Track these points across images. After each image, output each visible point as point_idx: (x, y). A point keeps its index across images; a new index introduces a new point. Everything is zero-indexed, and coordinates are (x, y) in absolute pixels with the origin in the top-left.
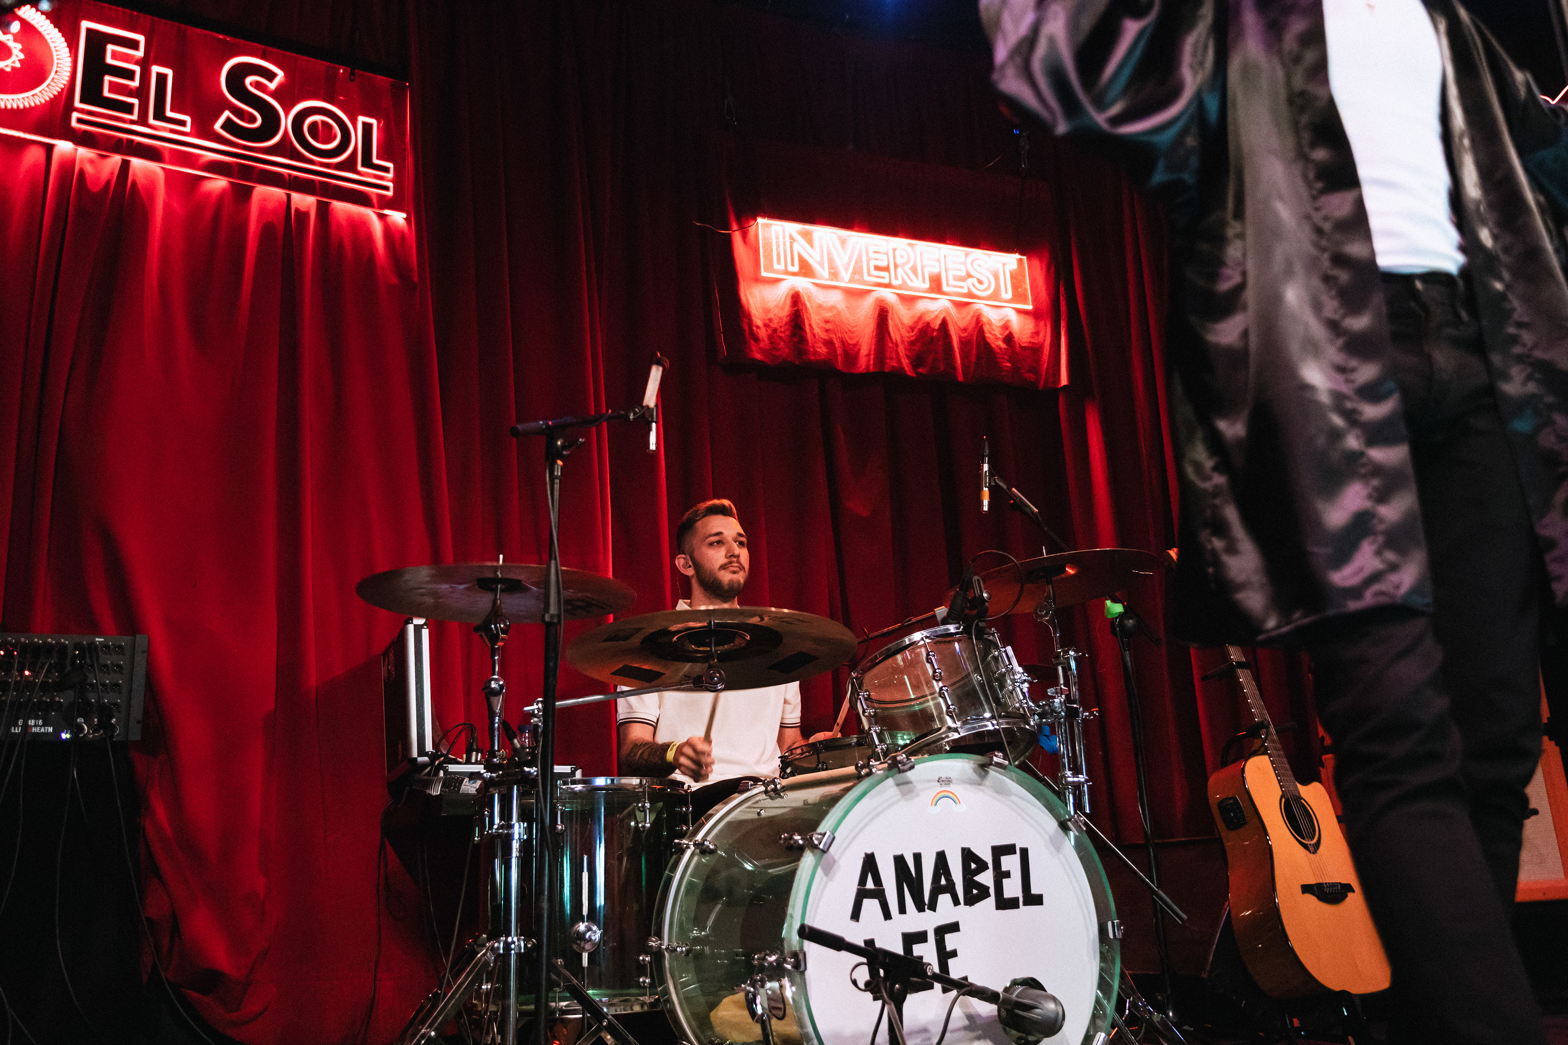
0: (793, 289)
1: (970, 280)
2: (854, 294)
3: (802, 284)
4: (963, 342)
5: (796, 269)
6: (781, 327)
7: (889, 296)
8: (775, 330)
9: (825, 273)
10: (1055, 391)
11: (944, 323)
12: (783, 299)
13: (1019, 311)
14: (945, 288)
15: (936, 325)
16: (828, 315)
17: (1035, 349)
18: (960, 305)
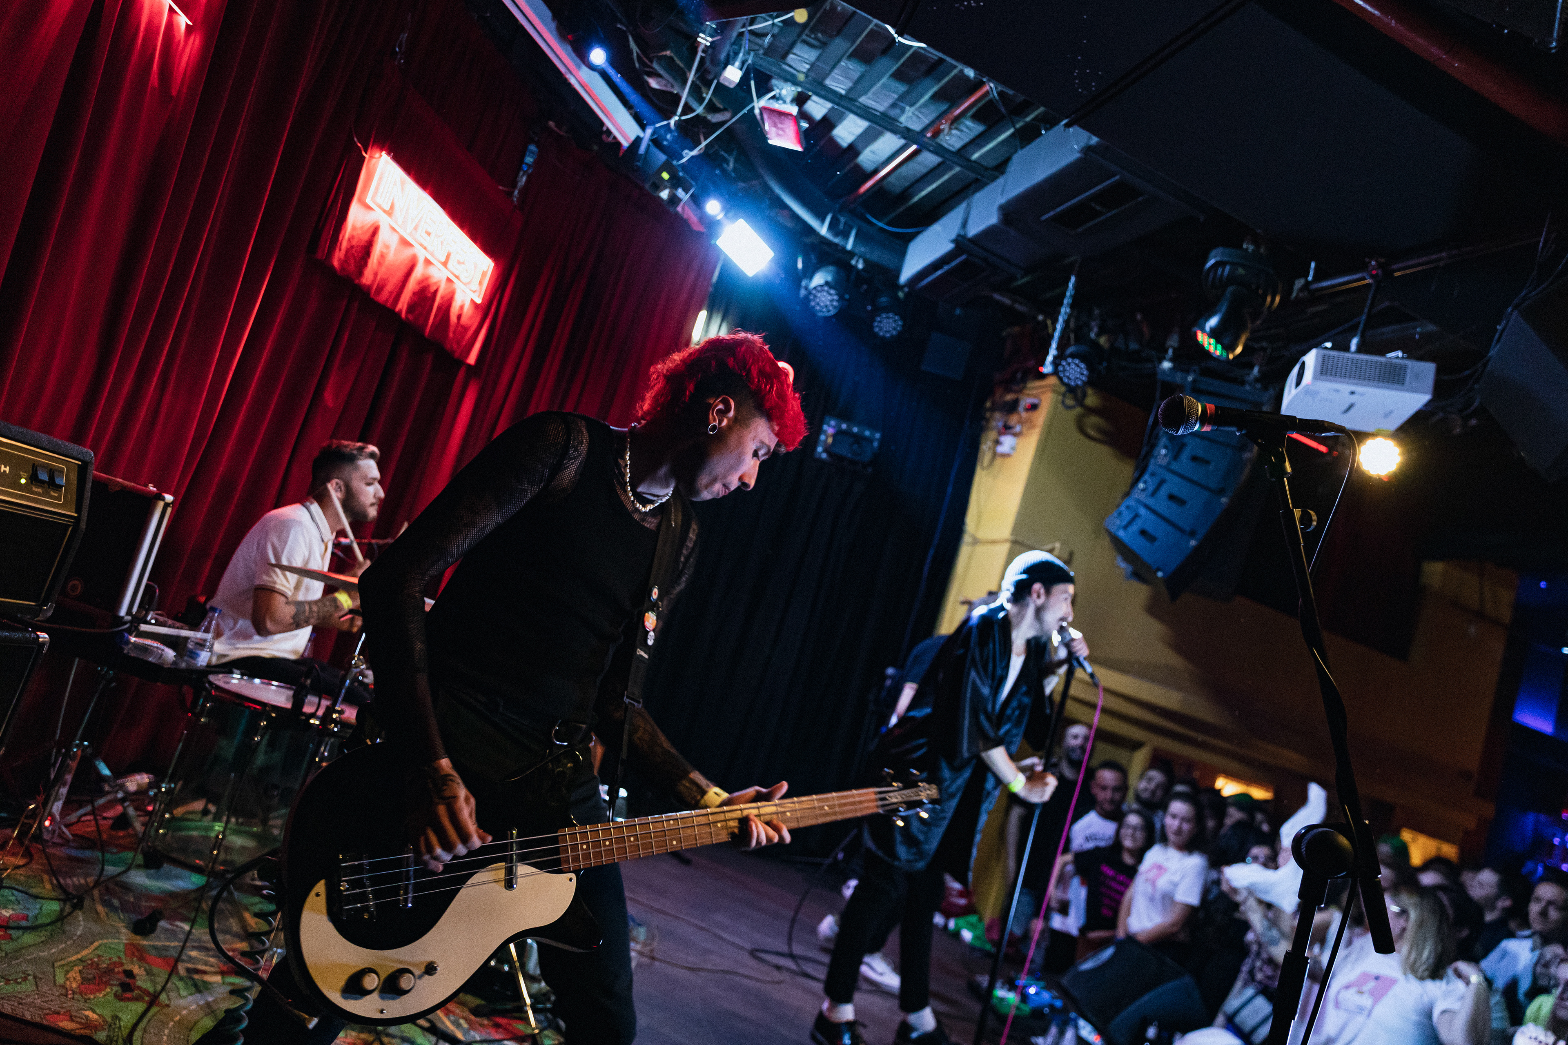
0: (377, 222)
1: (463, 266)
2: (405, 243)
3: (385, 222)
4: (439, 308)
5: (387, 208)
6: (357, 247)
7: (421, 255)
8: (352, 247)
9: (400, 221)
10: (460, 362)
11: (436, 291)
12: (369, 225)
13: (472, 301)
14: (449, 265)
15: (433, 289)
16: (385, 251)
17: (466, 329)
18: (449, 280)
